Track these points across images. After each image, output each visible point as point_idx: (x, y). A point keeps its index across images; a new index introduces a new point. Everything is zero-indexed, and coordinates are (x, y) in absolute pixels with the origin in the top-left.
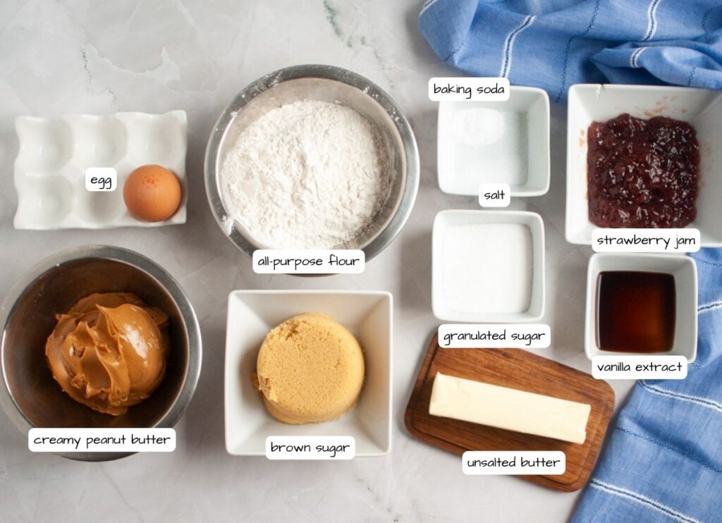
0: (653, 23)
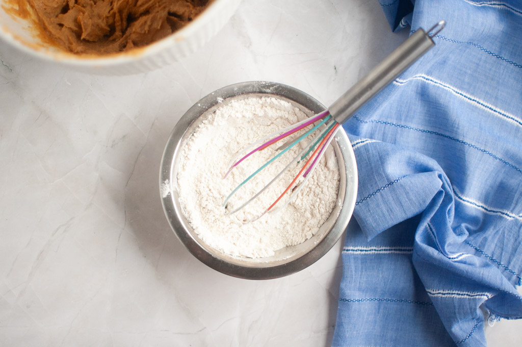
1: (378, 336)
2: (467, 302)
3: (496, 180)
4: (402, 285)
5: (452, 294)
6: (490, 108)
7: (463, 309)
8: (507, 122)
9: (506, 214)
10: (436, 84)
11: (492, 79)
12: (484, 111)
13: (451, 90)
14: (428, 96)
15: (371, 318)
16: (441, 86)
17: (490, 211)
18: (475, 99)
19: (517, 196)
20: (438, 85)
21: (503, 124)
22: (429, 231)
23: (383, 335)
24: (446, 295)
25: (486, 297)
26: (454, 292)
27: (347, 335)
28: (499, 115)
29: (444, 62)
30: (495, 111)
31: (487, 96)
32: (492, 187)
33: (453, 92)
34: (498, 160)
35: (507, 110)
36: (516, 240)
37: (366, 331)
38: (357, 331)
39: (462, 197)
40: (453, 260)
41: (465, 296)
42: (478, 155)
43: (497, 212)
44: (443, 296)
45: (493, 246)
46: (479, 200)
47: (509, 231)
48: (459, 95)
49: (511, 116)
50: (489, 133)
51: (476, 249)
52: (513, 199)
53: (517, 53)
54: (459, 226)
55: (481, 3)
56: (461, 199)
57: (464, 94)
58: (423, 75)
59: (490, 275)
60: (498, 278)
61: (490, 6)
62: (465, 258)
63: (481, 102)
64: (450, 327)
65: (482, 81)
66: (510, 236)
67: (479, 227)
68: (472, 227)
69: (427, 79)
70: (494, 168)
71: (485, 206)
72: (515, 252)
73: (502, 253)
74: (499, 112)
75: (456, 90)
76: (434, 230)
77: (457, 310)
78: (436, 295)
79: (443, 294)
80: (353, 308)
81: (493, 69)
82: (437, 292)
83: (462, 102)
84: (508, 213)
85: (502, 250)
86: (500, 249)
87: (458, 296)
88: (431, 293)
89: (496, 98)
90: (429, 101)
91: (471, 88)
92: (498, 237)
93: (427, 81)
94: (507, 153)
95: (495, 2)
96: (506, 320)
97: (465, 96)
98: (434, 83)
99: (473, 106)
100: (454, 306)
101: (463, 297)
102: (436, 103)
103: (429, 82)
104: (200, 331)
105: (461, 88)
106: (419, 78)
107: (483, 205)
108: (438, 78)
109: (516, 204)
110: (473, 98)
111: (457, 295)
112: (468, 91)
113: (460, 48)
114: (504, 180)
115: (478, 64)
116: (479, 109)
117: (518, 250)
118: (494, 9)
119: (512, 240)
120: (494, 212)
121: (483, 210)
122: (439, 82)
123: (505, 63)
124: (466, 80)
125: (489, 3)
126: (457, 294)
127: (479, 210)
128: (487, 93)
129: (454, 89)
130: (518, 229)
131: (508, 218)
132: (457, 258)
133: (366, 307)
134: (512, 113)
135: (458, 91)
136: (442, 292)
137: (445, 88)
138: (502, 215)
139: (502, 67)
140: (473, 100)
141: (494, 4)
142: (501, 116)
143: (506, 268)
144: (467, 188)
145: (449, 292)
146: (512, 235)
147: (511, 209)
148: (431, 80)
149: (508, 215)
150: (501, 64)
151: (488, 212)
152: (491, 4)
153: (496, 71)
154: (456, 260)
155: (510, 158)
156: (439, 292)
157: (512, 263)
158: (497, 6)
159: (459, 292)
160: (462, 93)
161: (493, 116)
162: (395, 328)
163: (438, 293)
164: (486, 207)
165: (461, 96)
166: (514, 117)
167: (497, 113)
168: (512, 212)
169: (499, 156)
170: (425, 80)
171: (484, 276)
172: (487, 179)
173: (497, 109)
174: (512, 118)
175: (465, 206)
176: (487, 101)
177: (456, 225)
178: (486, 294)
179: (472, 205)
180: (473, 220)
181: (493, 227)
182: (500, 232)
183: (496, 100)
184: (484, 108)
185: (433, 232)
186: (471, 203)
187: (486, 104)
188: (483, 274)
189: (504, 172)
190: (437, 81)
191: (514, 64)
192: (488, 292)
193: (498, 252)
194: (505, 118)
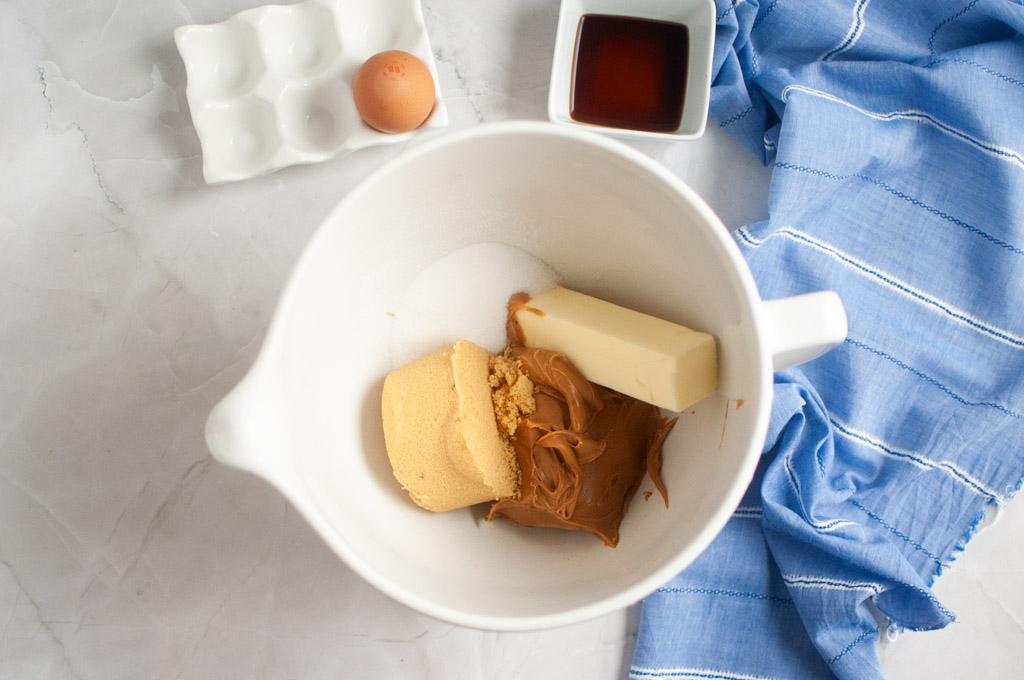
0: (859, 23)
1: (707, 651)
2: (841, 597)
3: (905, 404)
4: (748, 569)
5: (821, 583)
6: (899, 286)
7: (835, 606)
8: (926, 309)
9: (918, 460)
10: (810, 245)
11: (904, 239)
12: (887, 290)
13: (834, 255)
14: (795, 263)
15: (697, 620)
16: (817, 247)
17: (893, 453)
18: (874, 270)
19: (936, 430)
20: (813, 245)
21: (919, 313)
22: (790, 481)
23: (716, 650)
24: (811, 585)
25: (873, 589)
26: (824, 580)
27: (657, 647)
28: (913, 298)
29: (824, 208)
30: (906, 290)
31: (895, 266)
32: (897, 414)
33: (838, 258)
34: (906, 369)
35: (927, 290)
36: (936, 502)
37: (688, 642)
38: (673, 640)
39: (845, 428)
40: (822, 530)
41: (841, 587)
42: (873, 360)
43: (903, 456)
44: (807, 586)
45: (898, 511)
46: (876, 435)
47: (925, 488)
48: (847, 263)
49: (934, 299)
50: (893, 326)
51: (870, 514)
52: (930, 436)
53: (948, 197)
54: (841, 476)
55: (891, 114)
56: (844, 431)
57: (857, 261)
58: (790, 229)
59: (879, 556)
60: (892, 561)
61: (906, 117)
62: (843, 528)
63: (884, 275)
64: (815, 636)
65: (886, 242)
66: (926, 495)
67: (874, 478)
68: (863, 479)
69: (795, 236)
70: (901, 383)
71: (885, 446)
72: (934, 521)
73: (912, 522)
74: (913, 293)
75: (843, 254)
76: (798, 481)
77: (825, 608)
78: (795, 585)
79: (806, 582)
80: (667, 601)
81: (906, 222)
82: (798, 579)
83: (851, 275)
84: (922, 458)
85: (913, 517)
86: (909, 517)
87: (829, 587)
88: (788, 581)
89: (910, 269)
90: (797, 272)
91: (868, 252)
92: (906, 496)
93: (795, 239)
94: (921, 359)
95: (913, 112)
96: (912, 632)
97: (857, 265)
98: (806, 243)
99: (871, 282)
100: (821, 602)
101: (836, 587)
102: (807, 275)
103: (799, 240)
104: (419, 637)
105: (852, 252)
106: (782, 234)
107: (882, 444)
108: (814, 234)
109: (935, 444)
110: (870, 268)
111: (826, 585)
112: (862, 257)
113: (850, 186)
114: (919, 404)
115: (881, 214)
116: (881, 287)
117: (938, 519)
118: (912, 122)
119: (930, 503)
120: (899, 455)
121: (883, 452)
122: (815, 240)
123: (925, 212)
124: (861, 239)
125: (904, 113)
126: (828, 583)
127: (877, 452)
128: (894, 261)
129: (840, 252)
130: (939, 484)
131: (921, 466)
132: (828, 527)
133: (689, 602)
134: (935, 294)
135: (847, 256)
136: (804, 579)
137: (824, 251)
138: (911, 461)
139: (921, 219)
140: (871, 272)
141: (912, 115)
142: (916, 299)
143: (918, 547)
144: (853, 414)
145: (816, 579)
146: (929, 494)
147: (926, 452)
148: (802, 238)
149: (921, 462)
150: (919, 215)
151: (890, 455)
152: (908, 115)
153: (909, 226)
154: (827, 530)
155: (927, 366)
156: (801, 579)
157: (928, 539)
158: (917, 118)
159: (832, 581)
160: (853, 260)
161: (903, 299)
162: (736, 639)
163: (801, 581)
164: (888, 447)
165: (851, 265)
166: (937, 301)
167: (910, 294)
168: (927, 456)
169: (908, 363)
170: (792, 237)
171: (869, 558)
172: (889, 402)
173: (909, 288)
174: (934, 303)
175: (850, 443)
176: (894, 274)
177: (837, 473)
178: (874, 584)
179: (862, 442)
180: (866, 467)
181: (896, 480)
182: (911, 488)
183: (909, 273)
184: (888, 285)
185: (796, 484)
186: (861, 438)
187: (892, 279)
188: (867, 554)
189: (919, 391)
190: (811, 239)
191: (941, 214)
192: (877, 583)
193: (906, 520)
194: (923, 302)
